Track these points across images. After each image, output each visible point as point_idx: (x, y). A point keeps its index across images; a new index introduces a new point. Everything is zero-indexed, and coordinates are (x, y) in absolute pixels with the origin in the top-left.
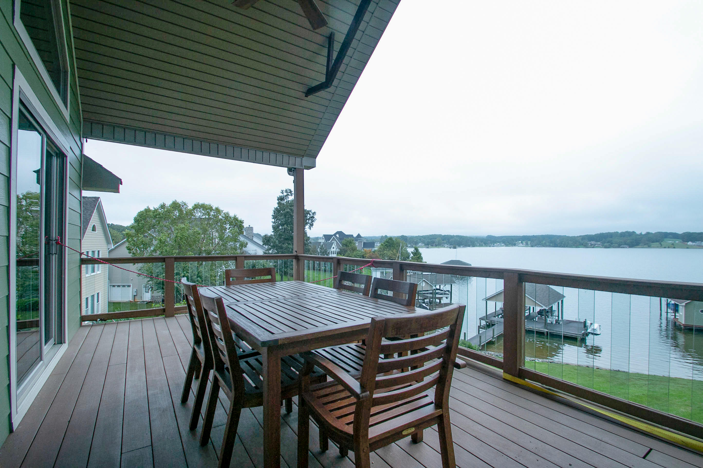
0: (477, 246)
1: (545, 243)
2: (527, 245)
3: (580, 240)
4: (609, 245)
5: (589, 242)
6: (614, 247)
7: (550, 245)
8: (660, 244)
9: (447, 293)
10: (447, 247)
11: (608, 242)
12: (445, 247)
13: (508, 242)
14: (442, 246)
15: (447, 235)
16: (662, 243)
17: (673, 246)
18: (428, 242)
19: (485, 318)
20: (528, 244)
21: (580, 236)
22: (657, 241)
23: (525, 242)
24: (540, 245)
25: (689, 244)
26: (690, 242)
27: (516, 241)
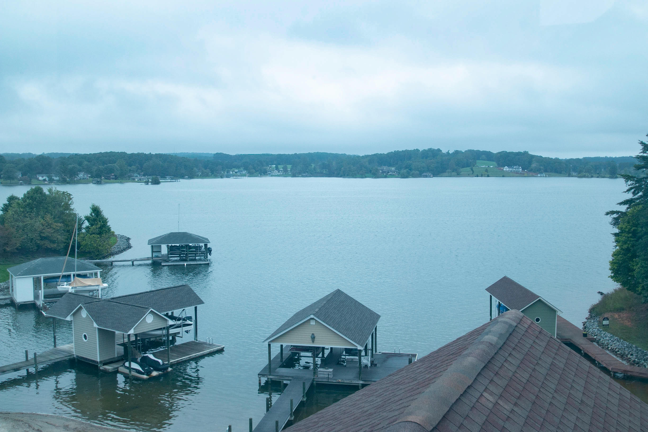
0: (198, 177)
1: (314, 169)
2: (285, 174)
3: (368, 164)
4: (407, 172)
5: (379, 168)
6: (414, 176)
7: (322, 173)
8: (472, 170)
9: (188, 322)
10: (140, 181)
11: (406, 168)
12: (134, 179)
13: (254, 168)
14: (129, 177)
15: (139, 155)
16: (474, 168)
17: (487, 174)
18: (98, 169)
19: (267, 373)
20: (287, 171)
21: (366, 156)
22: (468, 165)
23: (282, 166)
24: (307, 172)
25: (504, 169)
26: (506, 167)
27: (267, 165)
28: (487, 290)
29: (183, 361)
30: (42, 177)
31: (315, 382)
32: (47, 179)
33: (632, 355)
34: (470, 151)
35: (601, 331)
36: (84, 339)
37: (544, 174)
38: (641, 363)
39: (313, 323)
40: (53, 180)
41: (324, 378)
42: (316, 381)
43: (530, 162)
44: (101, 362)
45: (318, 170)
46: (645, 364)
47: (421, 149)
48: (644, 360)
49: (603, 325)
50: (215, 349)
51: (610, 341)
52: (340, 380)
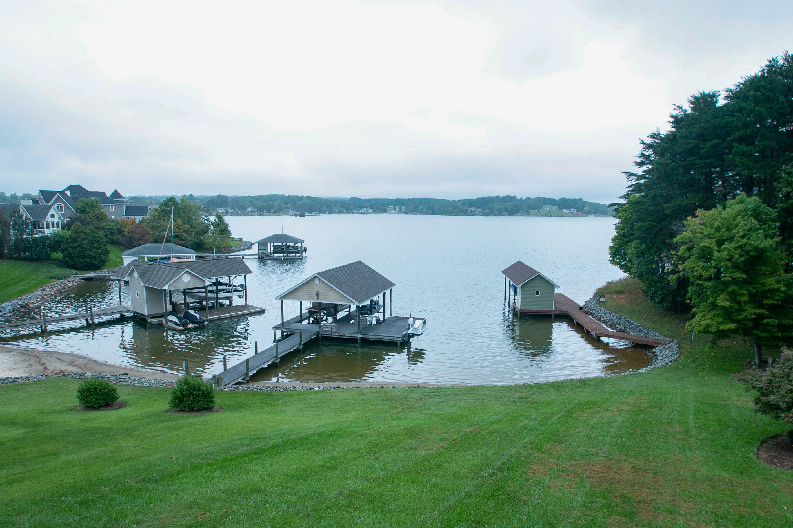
0: (335, 213)
1: (422, 209)
2: (400, 212)
3: (461, 206)
4: (490, 212)
5: (469, 209)
6: (494, 215)
7: (427, 212)
8: (539, 211)
10: (292, 214)
11: (489, 209)
12: (288, 213)
13: (378, 208)
15: (293, 196)
16: (540, 210)
17: (550, 214)
18: (262, 206)
19: (281, 327)
20: (402, 210)
21: (461, 200)
22: (536, 208)
23: (398, 207)
24: (417, 211)
25: (563, 211)
26: (565, 209)
27: (388, 206)
28: (503, 272)
29: (224, 318)
30: (221, 210)
31: (320, 335)
32: (225, 212)
33: (619, 324)
34: (539, 198)
35: (597, 307)
36: (137, 296)
37: (593, 215)
38: (627, 331)
39: (317, 281)
40: (229, 212)
41: (327, 331)
42: (322, 334)
43: (583, 206)
44: (149, 316)
45: (425, 210)
46: (630, 331)
47: (501, 196)
48: (629, 329)
49: (600, 302)
50: (256, 310)
51: (603, 314)
52: (341, 334)
